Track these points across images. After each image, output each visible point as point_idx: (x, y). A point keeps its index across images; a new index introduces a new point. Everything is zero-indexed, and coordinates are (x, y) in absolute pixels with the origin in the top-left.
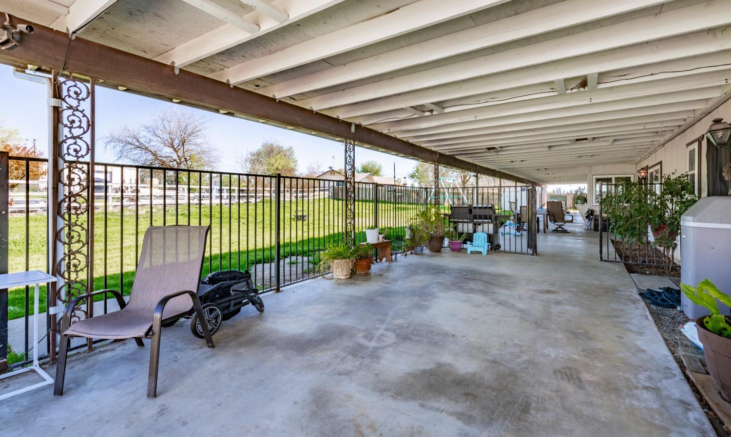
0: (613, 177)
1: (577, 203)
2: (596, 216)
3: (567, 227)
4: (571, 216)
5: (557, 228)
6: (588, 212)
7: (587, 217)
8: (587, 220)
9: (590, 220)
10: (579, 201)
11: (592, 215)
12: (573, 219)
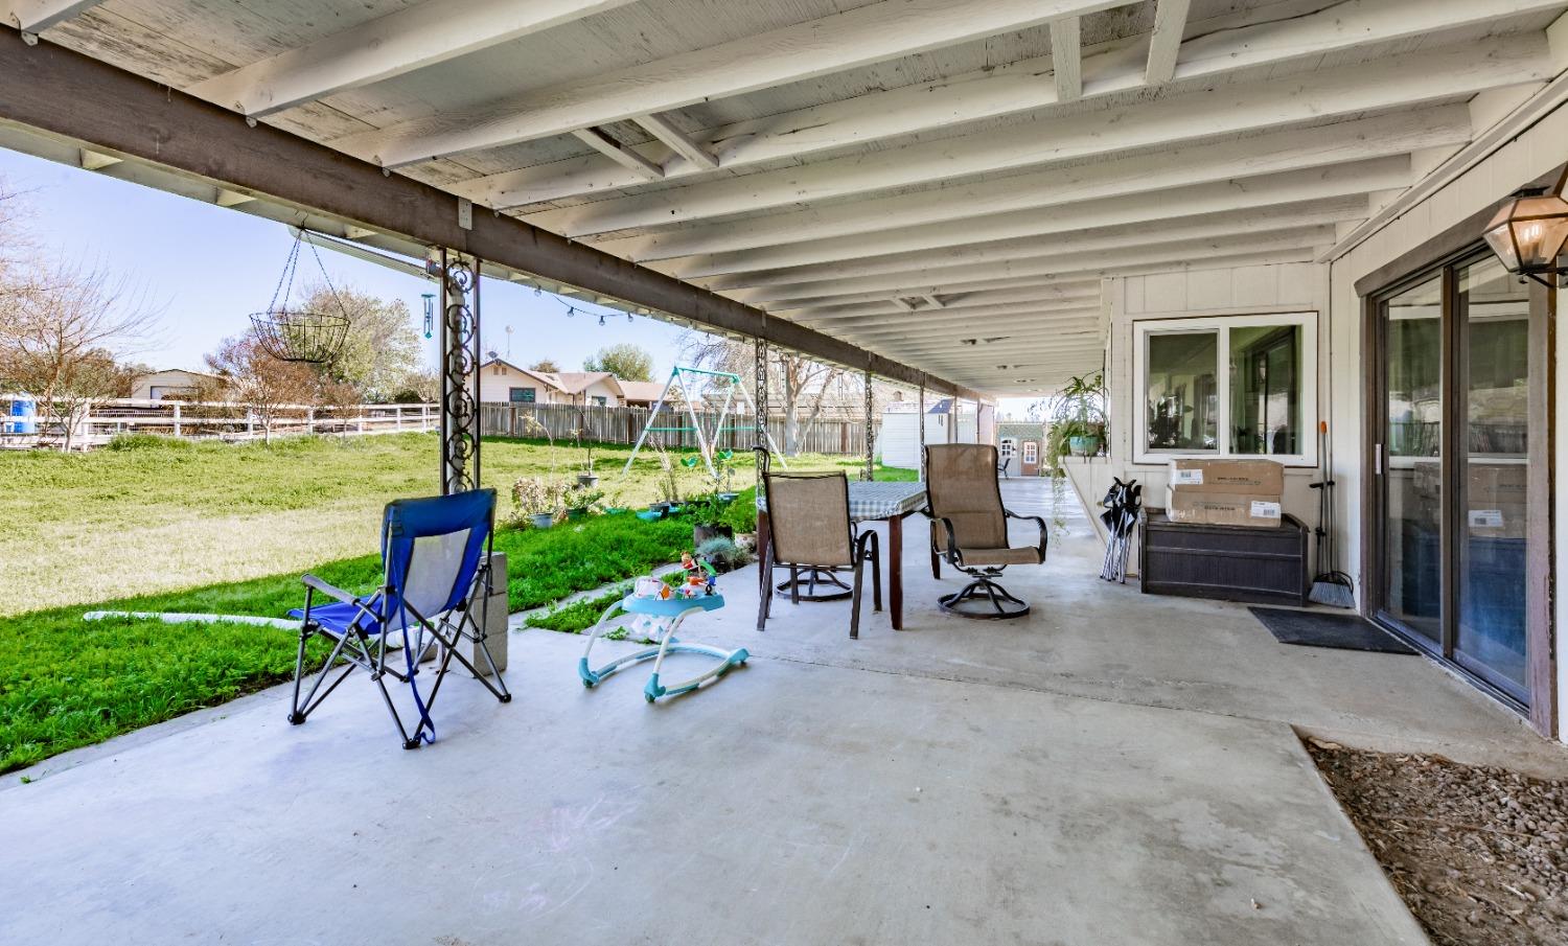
0: (1223, 327)
1: (1066, 451)
2: (1151, 512)
3: (1016, 579)
4: (1035, 525)
5: (972, 587)
6: (1113, 490)
7: (1107, 517)
8: (1110, 535)
9: (1123, 532)
10: (1075, 443)
11: (1132, 508)
12: (1044, 542)
